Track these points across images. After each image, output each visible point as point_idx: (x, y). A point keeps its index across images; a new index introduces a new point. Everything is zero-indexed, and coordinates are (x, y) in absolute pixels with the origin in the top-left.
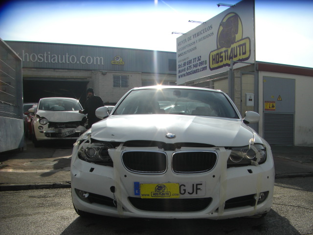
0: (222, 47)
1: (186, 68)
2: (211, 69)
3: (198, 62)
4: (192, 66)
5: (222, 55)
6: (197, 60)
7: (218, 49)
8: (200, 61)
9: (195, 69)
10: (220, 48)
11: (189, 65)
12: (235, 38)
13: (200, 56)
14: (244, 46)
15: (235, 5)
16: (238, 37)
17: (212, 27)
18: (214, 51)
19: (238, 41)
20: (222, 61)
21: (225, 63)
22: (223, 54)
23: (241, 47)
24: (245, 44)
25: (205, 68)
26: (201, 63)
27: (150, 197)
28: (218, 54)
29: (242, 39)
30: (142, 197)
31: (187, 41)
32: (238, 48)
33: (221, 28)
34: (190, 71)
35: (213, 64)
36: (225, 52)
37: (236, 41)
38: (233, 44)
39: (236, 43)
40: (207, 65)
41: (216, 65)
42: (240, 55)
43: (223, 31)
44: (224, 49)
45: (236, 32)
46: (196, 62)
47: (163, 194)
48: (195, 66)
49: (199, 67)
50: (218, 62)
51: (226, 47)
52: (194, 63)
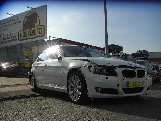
0: (27, 29)
1: (2, 39)
2: (20, 40)
3: (11, 36)
4: (7, 38)
5: (26, 33)
6: (10, 35)
7: (24, 30)
8: (12, 36)
9: (8, 40)
10: (25, 30)
11: (4, 38)
12: (35, 25)
13: (12, 33)
14: (41, 30)
15: (35, 8)
16: (37, 24)
17: (20, 18)
18: (22, 31)
19: (37, 27)
20: (27, 36)
21: (29, 38)
22: (28, 33)
23: (39, 30)
24: (41, 28)
25: (15, 40)
26: (13, 37)
27: (131, 87)
28: (24, 32)
29: (39, 26)
30: (129, 88)
31: (3, 24)
32: (37, 31)
33: (26, 19)
34: (5, 41)
35: (21, 38)
36: (29, 31)
37: (36, 26)
38: (34, 28)
39: (35, 27)
40: (17, 38)
41: (23, 38)
42: (38, 34)
43: (27, 21)
44: (28, 30)
45: (36, 22)
46: (9, 36)
47: (135, 86)
48: (9, 38)
49: (11, 39)
50: (24, 37)
51: (29, 29)
52: (8, 37)
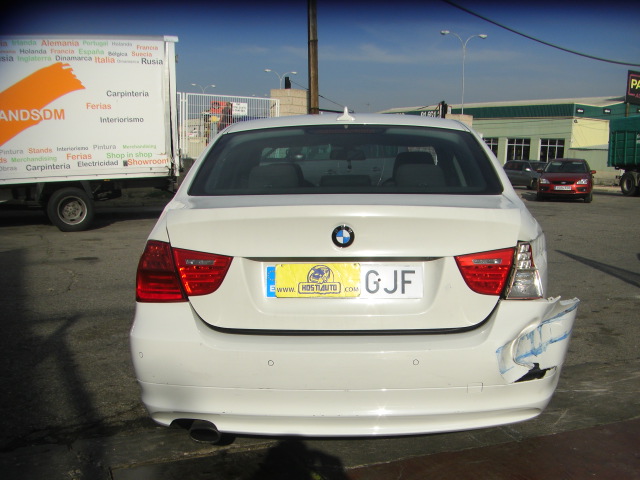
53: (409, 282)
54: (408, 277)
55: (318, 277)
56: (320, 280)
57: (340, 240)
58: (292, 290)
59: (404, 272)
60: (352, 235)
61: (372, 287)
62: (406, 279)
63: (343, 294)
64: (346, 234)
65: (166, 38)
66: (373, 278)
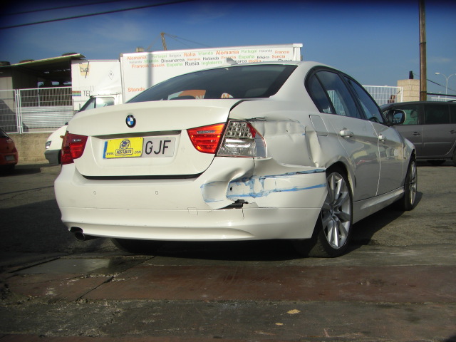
53: (167, 147)
54: (167, 144)
55: (124, 146)
56: (125, 148)
57: (129, 123)
58: (112, 153)
59: (165, 142)
60: (134, 120)
61: (149, 151)
62: (166, 145)
63: (134, 155)
64: (131, 119)
65: (295, 45)
66: (149, 145)
